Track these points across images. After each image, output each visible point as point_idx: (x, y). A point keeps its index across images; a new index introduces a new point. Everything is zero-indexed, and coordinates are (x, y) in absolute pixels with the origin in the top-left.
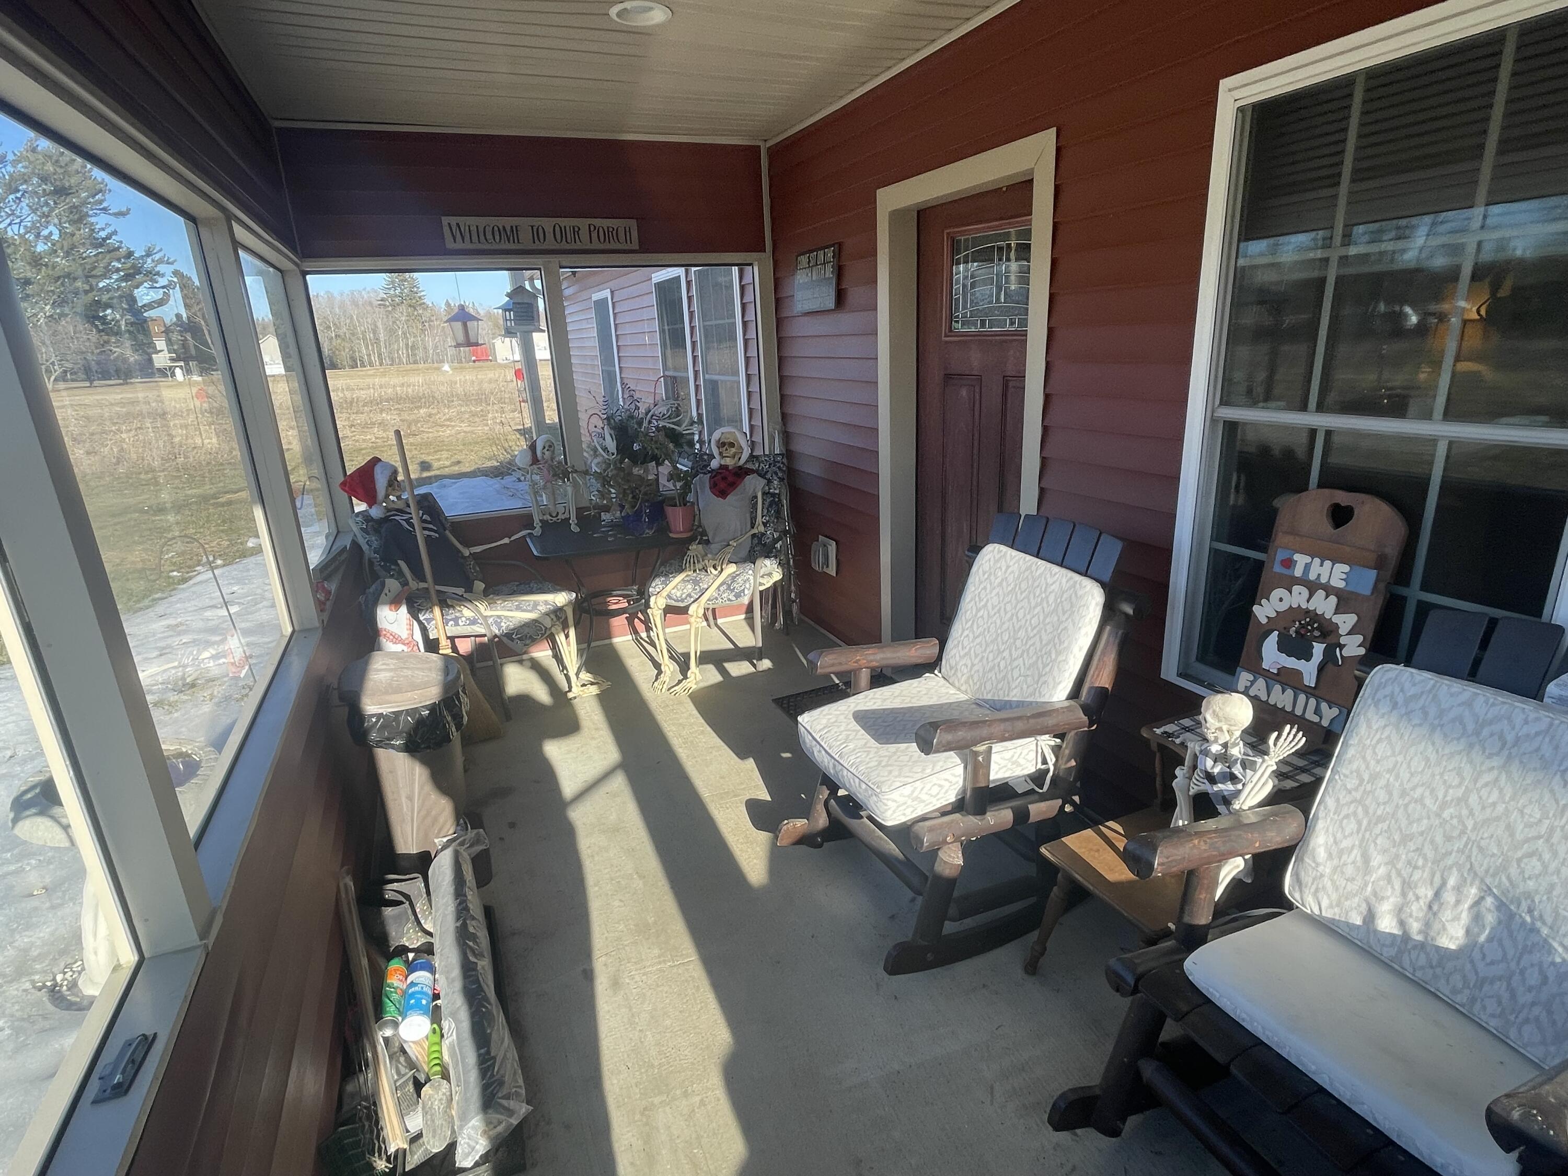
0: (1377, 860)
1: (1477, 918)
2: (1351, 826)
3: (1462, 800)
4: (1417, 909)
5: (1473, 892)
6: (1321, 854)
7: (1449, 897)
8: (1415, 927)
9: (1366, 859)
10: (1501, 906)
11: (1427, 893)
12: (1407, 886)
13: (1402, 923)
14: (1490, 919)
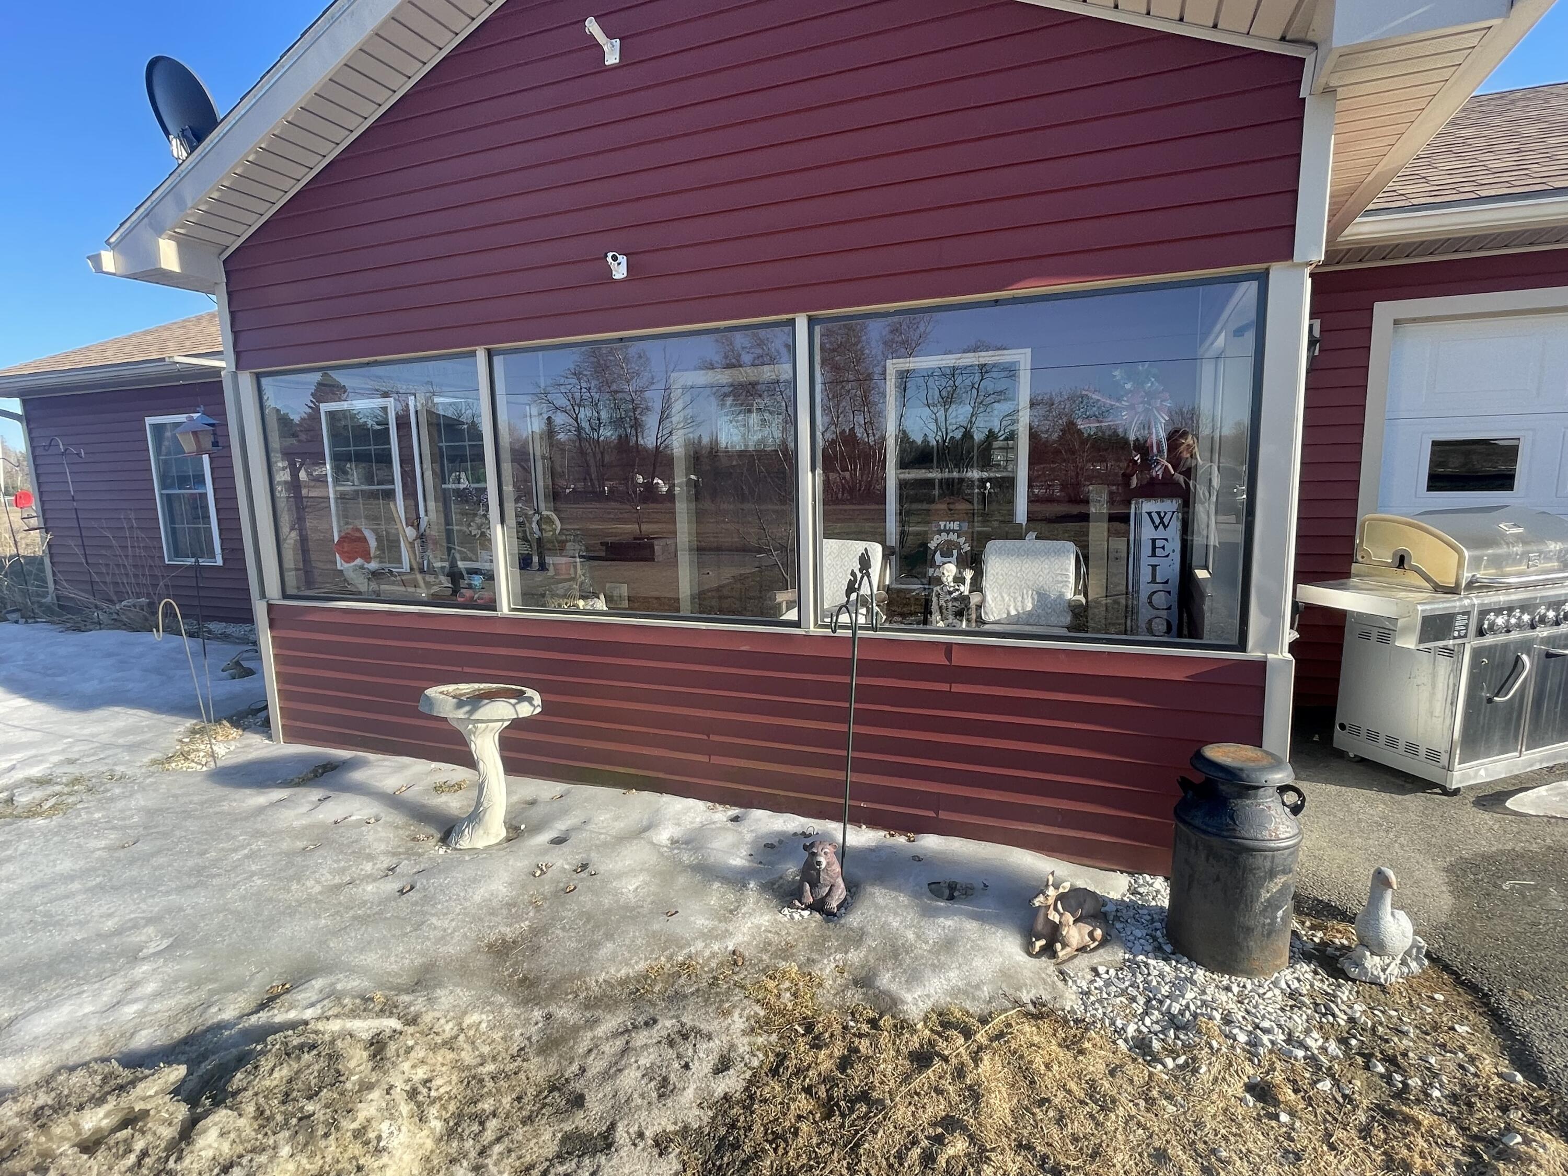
0: (1005, 596)
1: (1033, 599)
2: (995, 590)
3: (1021, 570)
4: (1019, 604)
5: (1030, 592)
6: (990, 602)
7: (1025, 596)
8: (1020, 609)
9: (1002, 597)
10: (1037, 593)
11: (1020, 599)
12: (1015, 599)
13: (1017, 610)
14: (1036, 597)
